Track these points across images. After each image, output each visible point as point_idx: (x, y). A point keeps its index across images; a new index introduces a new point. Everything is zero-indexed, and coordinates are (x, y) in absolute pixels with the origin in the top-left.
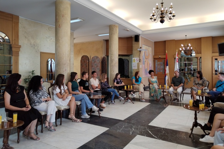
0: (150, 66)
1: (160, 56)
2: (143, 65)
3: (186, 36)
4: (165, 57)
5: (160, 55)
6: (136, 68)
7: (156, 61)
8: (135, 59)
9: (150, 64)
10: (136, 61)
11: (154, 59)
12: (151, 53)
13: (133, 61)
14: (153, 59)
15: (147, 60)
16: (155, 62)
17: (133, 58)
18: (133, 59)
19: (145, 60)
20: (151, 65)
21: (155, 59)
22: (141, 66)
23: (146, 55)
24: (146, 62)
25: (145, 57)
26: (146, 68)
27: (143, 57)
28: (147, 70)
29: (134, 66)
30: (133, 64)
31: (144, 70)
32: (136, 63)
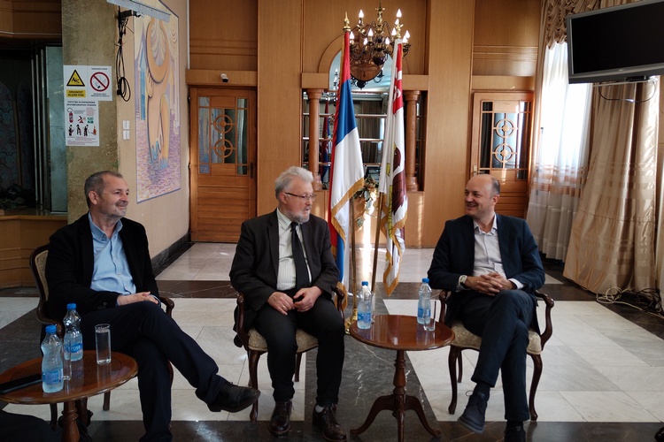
0: (171, 131)
1: (224, 76)
2: (141, 123)
4: (252, 83)
5: (224, 69)
6: (94, 141)
7: (204, 101)
8: (85, 72)
9: (172, 118)
10: (88, 89)
11: (190, 87)
12: (175, 53)
13: (66, 89)
14: (185, 90)
15: (158, 88)
16: (198, 107)
17: (69, 63)
18: (68, 71)
19: (148, 89)
20: (176, 124)
21: (194, 91)
22: (126, 124)
23: (155, 58)
24: (155, 104)
25: (146, 71)
26: (155, 140)
27: (139, 69)
28: (160, 156)
29: (74, 128)
30: (70, 110)
31: (146, 157)
32: (92, 103)
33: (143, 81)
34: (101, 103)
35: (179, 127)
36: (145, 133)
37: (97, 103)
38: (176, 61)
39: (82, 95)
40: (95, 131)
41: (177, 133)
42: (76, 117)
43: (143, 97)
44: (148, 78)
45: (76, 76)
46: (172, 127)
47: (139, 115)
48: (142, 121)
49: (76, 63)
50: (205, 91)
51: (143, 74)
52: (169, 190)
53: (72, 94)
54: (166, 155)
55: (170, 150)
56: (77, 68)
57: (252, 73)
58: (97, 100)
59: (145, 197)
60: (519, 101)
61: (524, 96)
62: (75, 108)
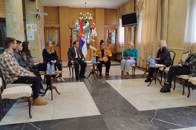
0: (43, 37)
1: (53, 26)
3: (86, 3)
7: (48, 31)
8: (31, 26)
9: (43, 35)
15: (41, 28)
24: (41, 32)
29: (29, 36)
31: (40, 42)
32: (33, 32)
34: (34, 32)
36: (40, 37)
40: (33, 37)
42: (29, 34)
45: (29, 26)
47: (39, 34)
50: (48, 29)
51: (39, 26)
53: (28, 30)
55: (43, 41)
56: (29, 25)
57: (58, 25)
58: (33, 31)
60: (114, 30)
61: (115, 29)
62: (29, 32)
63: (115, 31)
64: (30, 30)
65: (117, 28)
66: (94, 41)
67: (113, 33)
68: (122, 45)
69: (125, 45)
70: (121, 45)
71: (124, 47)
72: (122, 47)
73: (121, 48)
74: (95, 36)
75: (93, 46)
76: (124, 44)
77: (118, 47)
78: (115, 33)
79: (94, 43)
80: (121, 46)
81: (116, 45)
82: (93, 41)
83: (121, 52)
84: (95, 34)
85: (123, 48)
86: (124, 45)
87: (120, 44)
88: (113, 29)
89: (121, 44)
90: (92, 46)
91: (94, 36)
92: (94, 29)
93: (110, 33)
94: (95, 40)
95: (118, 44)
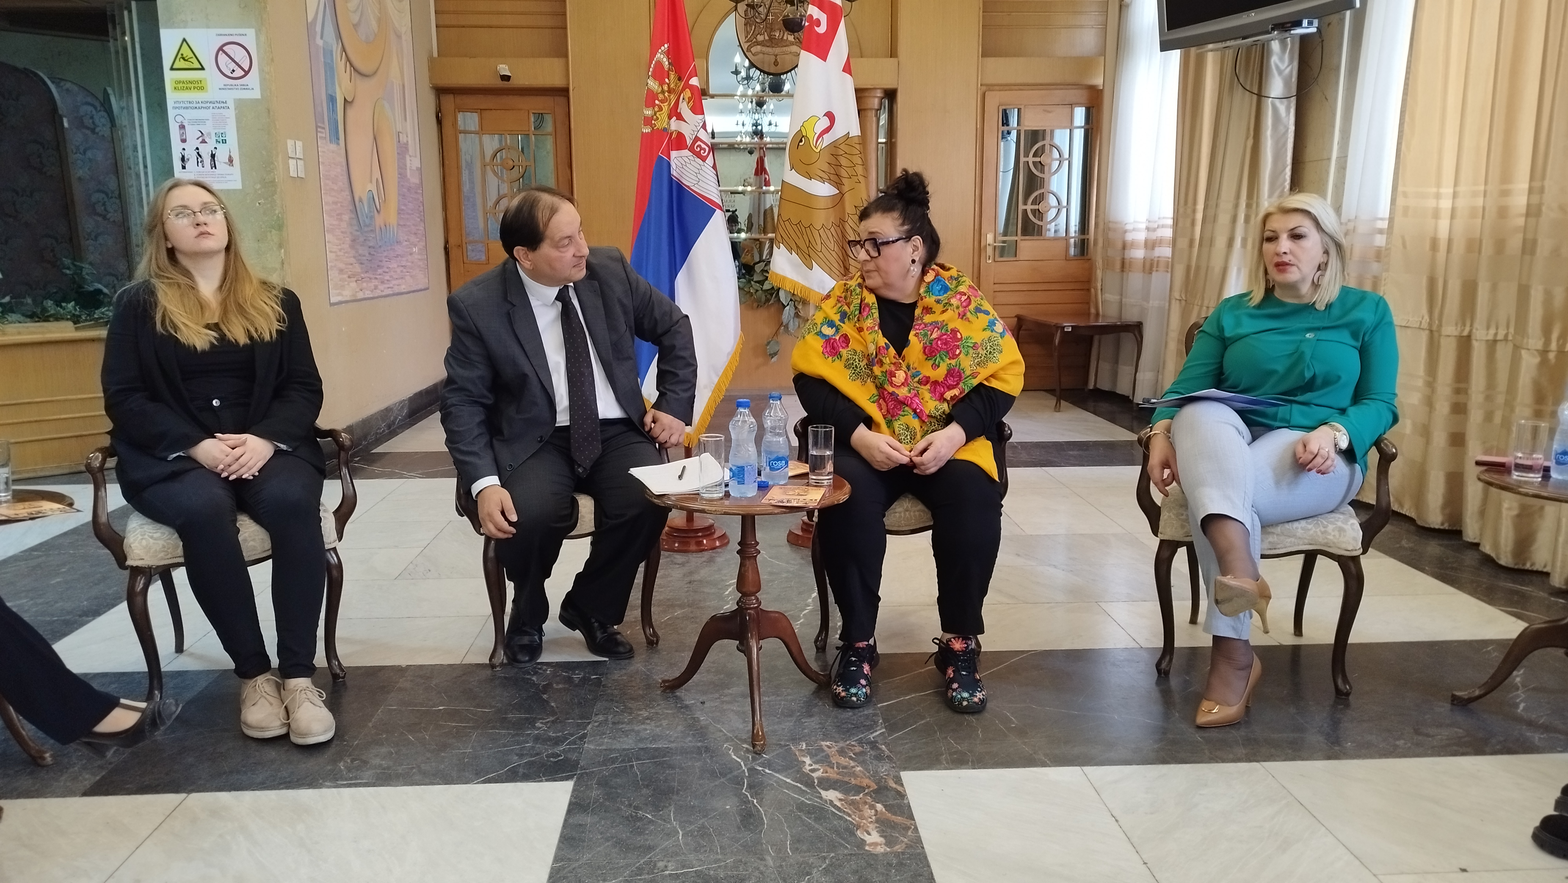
0: (402, 176)
1: (504, 69)
2: (330, 151)
4: (557, 81)
5: (502, 55)
6: (231, 179)
7: (469, 120)
8: (204, 41)
9: (403, 150)
10: (210, 75)
11: (440, 91)
12: (402, 21)
13: (169, 77)
14: (430, 99)
15: (364, 85)
16: (457, 132)
17: (171, 25)
18: (170, 40)
19: (344, 85)
20: (413, 162)
21: (449, 101)
22: (295, 147)
23: (356, 26)
24: (360, 117)
25: (337, 49)
26: (364, 187)
27: (320, 42)
28: (379, 220)
29: (191, 154)
30: (179, 119)
31: (346, 217)
32: (222, 105)
33: (330, 69)
34: (240, 104)
35: (420, 170)
36: (340, 170)
37: (231, 104)
38: (407, 39)
39: (202, 88)
40: (231, 160)
41: (414, 180)
42: (192, 133)
43: (332, 99)
44: (340, 64)
45: (185, 51)
46: (402, 167)
47: (325, 133)
48: (333, 147)
49: (184, 25)
50: (470, 101)
51: (328, 53)
52: (403, 288)
53: (182, 86)
54: (393, 219)
55: (400, 212)
56: (191, 34)
57: (557, 62)
58: (231, 96)
59: (347, 294)
60: (1072, 106)
61: (1081, 95)
62: (190, 114)
63: (1080, 114)
64: (198, 86)
65: (1098, 81)
66: (823, 189)
67: (1061, 137)
68: (1150, 245)
69: (1183, 243)
70: (1133, 245)
71: (1170, 266)
72: (1150, 266)
73: (1135, 279)
74: (838, 132)
75: (807, 256)
76: (1168, 233)
77: (1108, 264)
78: (1079, 136)
79: (822, 219)
80: (1139, 254)
81: (1083, 246)
82: (805, 200)
83: (1131, 317)
84: (830, 116)
85: (1159, 279)
86: (1166, 252)
87: (1129, 237)
88: (1059, 95)
89: (1141, 236)
90: (799, 250)
91: (828, 139)
92: (823, 55)
93: (1035, 136)
94: (838, 184)
95: (1108, 243)
